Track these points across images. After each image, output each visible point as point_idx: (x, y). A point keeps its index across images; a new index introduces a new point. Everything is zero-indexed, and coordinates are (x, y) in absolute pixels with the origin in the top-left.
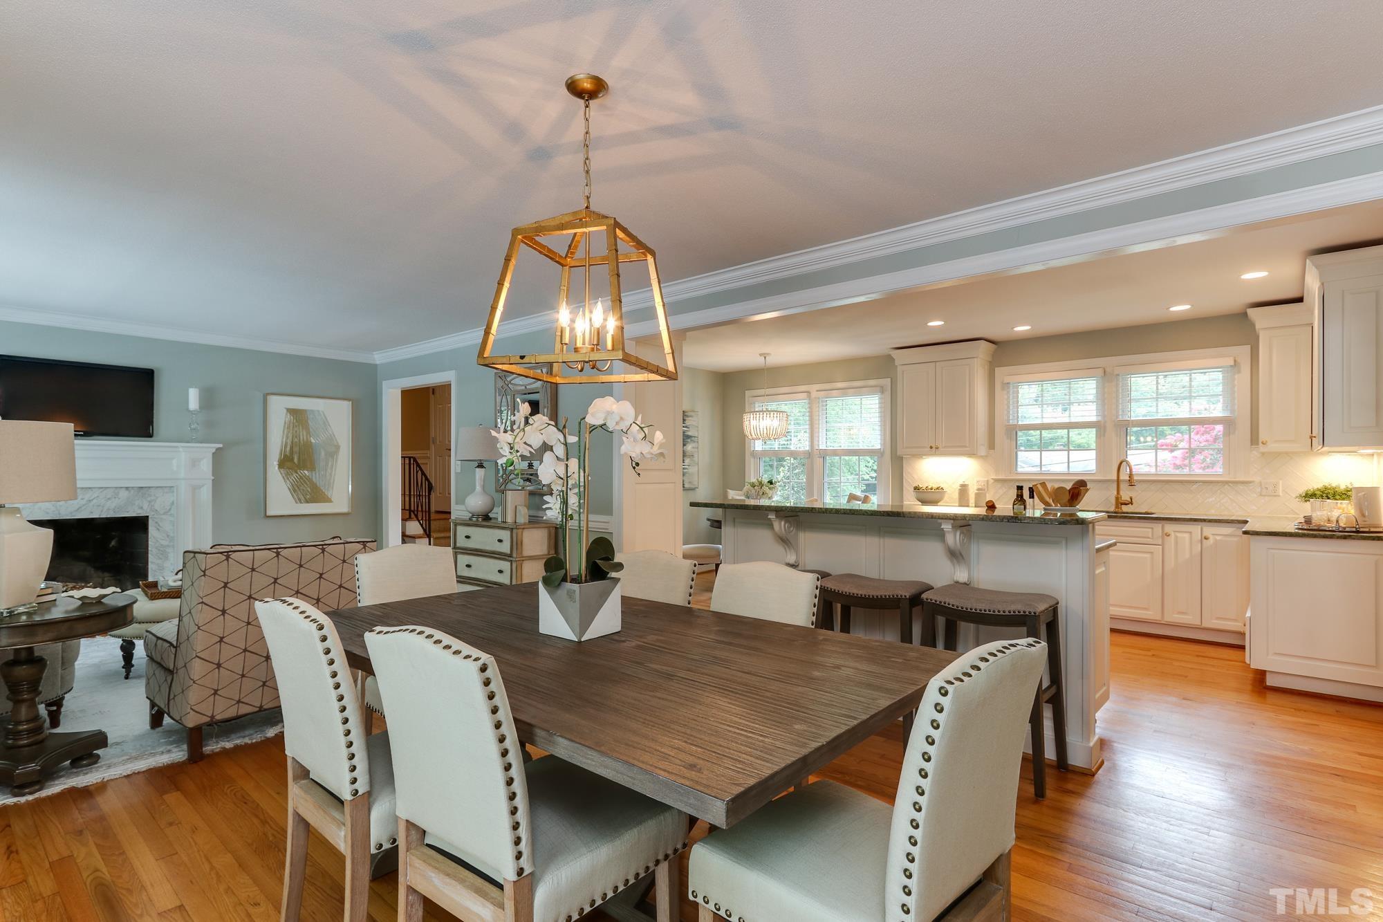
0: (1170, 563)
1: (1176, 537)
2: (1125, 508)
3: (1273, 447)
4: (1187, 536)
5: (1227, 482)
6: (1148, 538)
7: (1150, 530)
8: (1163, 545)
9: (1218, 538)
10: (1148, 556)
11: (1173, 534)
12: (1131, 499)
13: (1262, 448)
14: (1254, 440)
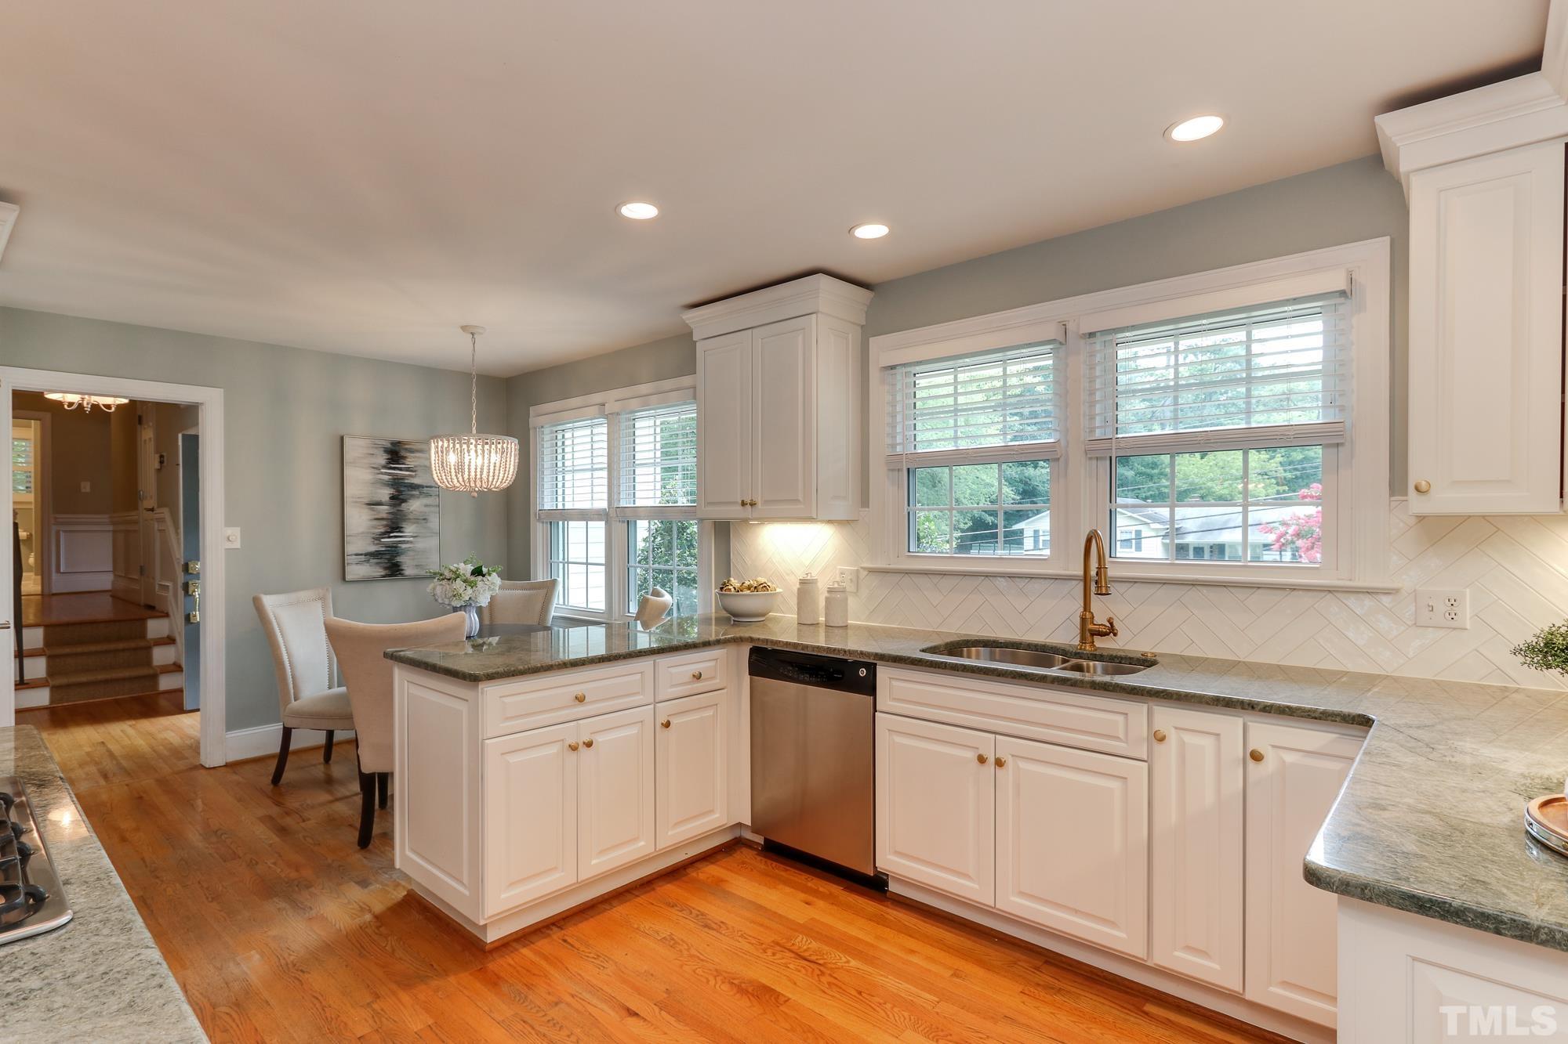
0: (1168, 815)
1: (1182, 745)
2: (1100, 643)
3: (1445, 500)
4: (1207, 742)
5: (1330, 590)
6: (1117, 738)
7: (1120, 719)
8: (1148, 761)
9: (1290, 758)
10: (1115, 785)
11: (1172, 737)
12: (1111, 624)
13: (1417, 505)
14: (1398, 481)
